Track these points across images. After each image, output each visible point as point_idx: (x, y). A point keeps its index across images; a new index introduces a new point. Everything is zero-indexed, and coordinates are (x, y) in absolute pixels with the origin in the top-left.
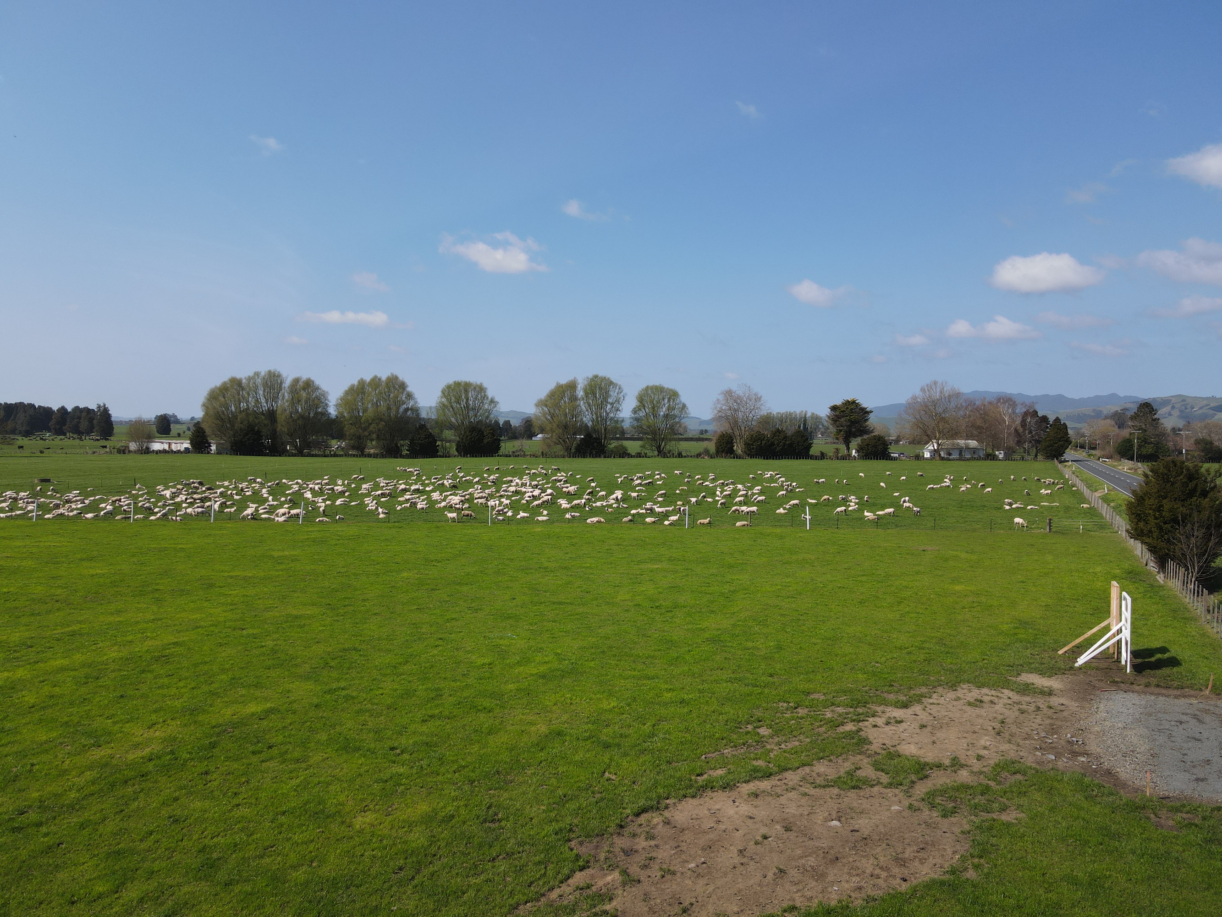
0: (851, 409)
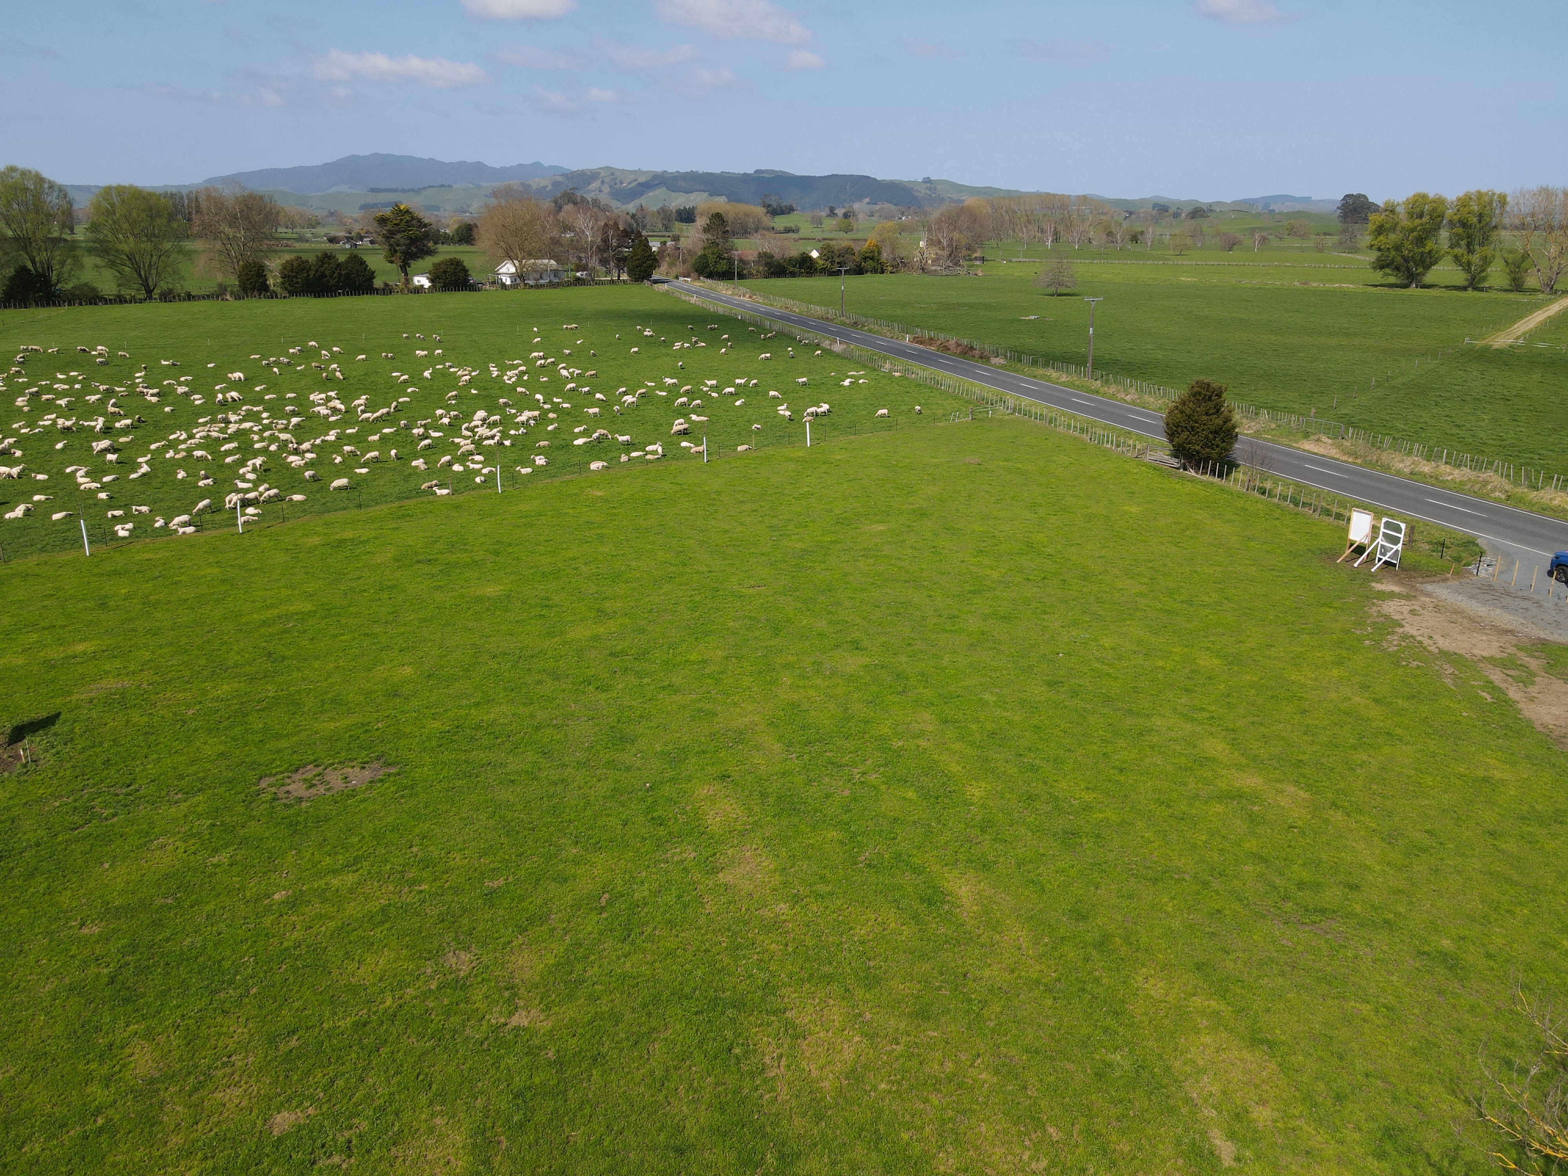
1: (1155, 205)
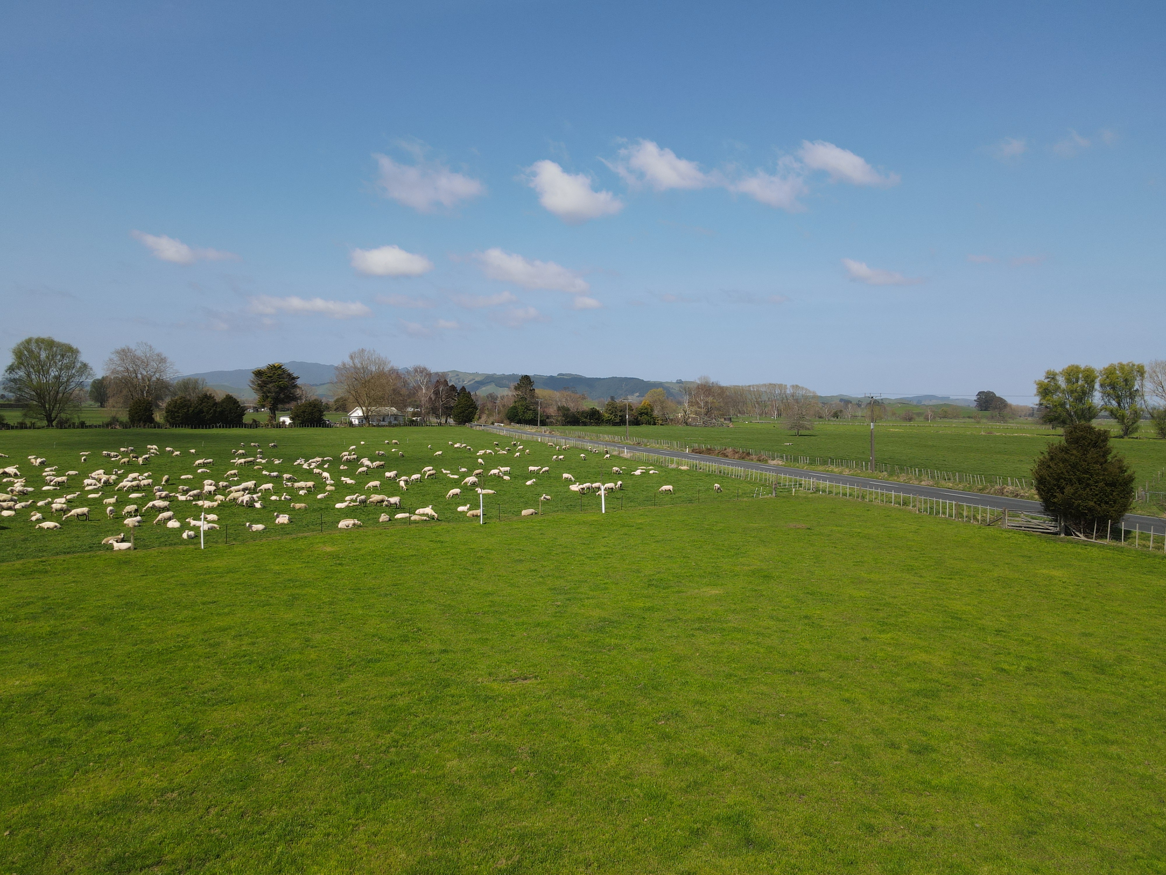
0: (279, 375)
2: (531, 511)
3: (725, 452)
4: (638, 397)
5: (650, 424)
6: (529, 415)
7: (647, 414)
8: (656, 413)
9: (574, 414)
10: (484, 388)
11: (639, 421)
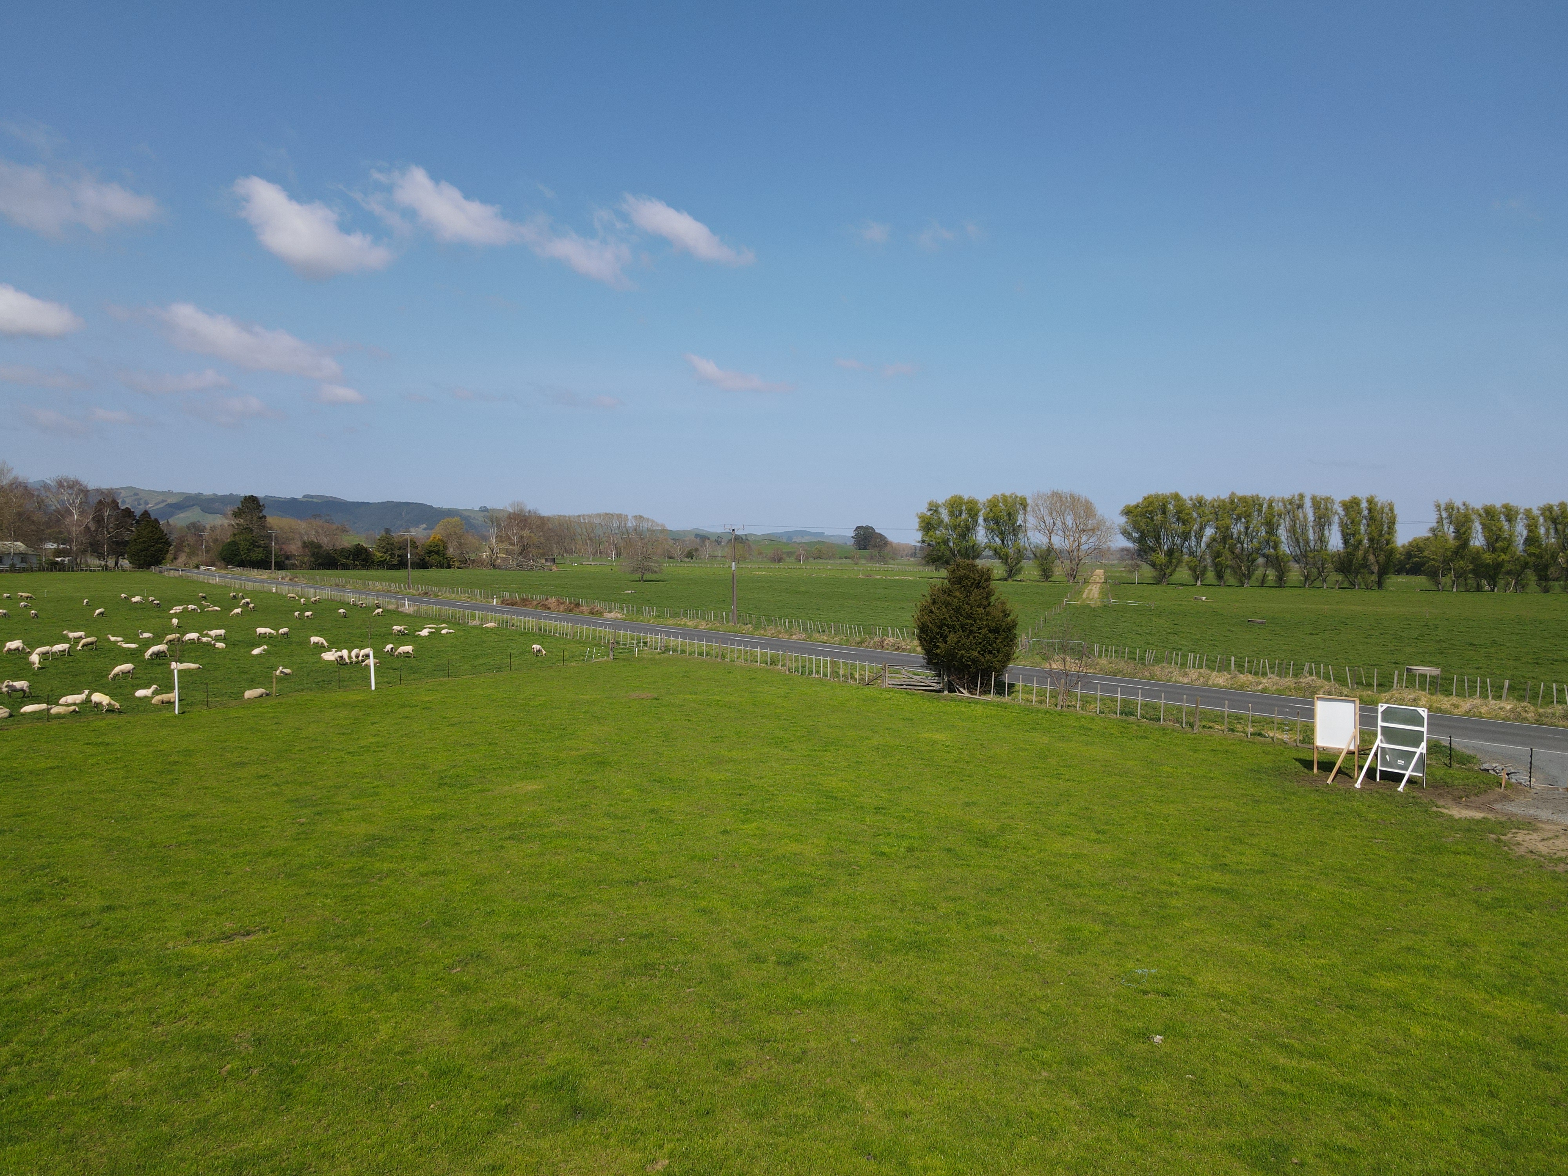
1: (697, 536)
2: (260, 691)
3: (546, 603)
4: (425, 529)
5: (442, 567)
6: (258, 554)
7: (437, 553)
8: (451, 552)
9: (328, 553)
10: (182, 515)
11: (426, 563)
